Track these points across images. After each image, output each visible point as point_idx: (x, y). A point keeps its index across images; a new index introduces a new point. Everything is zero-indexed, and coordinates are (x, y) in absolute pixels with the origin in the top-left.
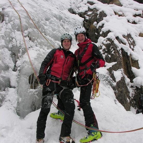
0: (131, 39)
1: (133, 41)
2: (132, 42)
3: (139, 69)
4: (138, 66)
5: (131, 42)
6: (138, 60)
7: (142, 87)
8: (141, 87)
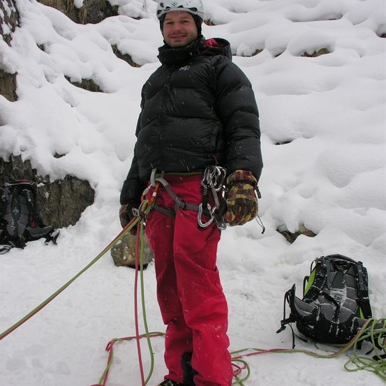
0: (10, 6)
1: (15, 11)
2: (9, 14)
3: (16, 100)
4: (14, 93)
5: (5, 12)
6: (16, 73)
7: (13, 160)
8: (10, 158)
